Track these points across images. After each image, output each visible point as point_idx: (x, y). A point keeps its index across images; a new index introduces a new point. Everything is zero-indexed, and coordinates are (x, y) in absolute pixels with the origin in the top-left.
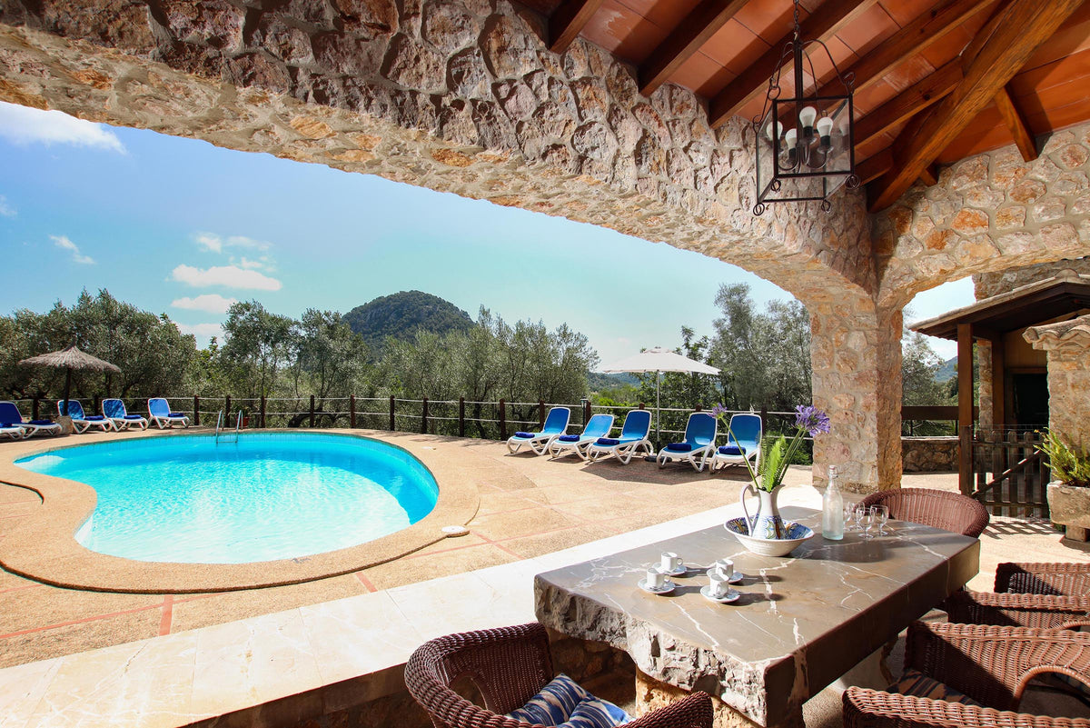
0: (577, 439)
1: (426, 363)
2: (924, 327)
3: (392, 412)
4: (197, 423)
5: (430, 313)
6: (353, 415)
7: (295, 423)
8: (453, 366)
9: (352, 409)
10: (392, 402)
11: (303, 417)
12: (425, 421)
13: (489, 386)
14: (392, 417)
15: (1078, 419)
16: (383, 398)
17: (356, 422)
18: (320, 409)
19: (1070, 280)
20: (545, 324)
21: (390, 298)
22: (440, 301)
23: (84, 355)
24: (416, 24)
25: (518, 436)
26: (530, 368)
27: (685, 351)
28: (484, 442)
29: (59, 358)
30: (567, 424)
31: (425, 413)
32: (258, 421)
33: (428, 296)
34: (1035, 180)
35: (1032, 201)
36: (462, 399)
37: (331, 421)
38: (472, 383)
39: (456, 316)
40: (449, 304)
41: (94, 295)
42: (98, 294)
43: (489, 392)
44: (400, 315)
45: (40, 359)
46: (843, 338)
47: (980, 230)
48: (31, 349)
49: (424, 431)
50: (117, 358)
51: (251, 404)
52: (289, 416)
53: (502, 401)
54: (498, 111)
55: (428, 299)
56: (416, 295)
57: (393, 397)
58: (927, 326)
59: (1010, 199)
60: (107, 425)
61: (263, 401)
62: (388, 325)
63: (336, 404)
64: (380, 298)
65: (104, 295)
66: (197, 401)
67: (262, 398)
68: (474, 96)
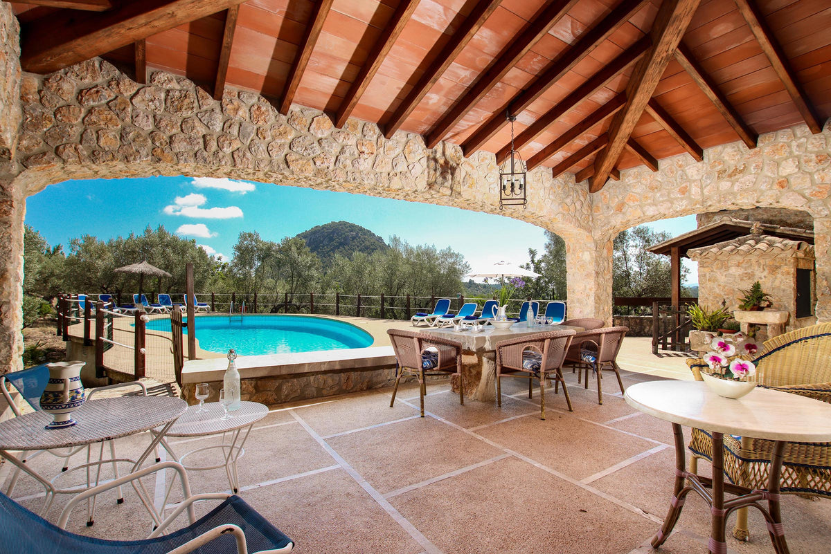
0: (453, 317)
1: (359, 272)
2: (653, 249)
3: (338, 303)
4: (213, 310)
5: (354, 238)
6: (312, 305)
7: (275, 310)
8: (376, 273)
9: (312, 302)
10: (338, 297)
11: (280, 306)
12: (359, 308)
13: (400, 287)
14: (338, 307)
15: (711, 298)
16: (331, 294)
17: (314, 310)
18: (291, 302)
19: (728, 223)
20: (436, 247)
21: (324, 227)
22: (361, 229)
23: (150, 266)
24: (382, 149)
25: (418, 315)
26: (426, 276)
27: (532, 266)
28: (396, 321)
29: (137, 268)
30: (448, 310)
31: (359, 304)
32: (253, 309)
33: (352, 226)
34: (657, 181)
35: (656, 190)
36: (383, 295)
37: (297, 309)
38: (389, 284)
39: (373, 240)
40: (368, 231)
41: (154, 229)
42: (157, 227)
43: (399, 291)
44: (331, 240)
45: (126, 268)
46: (580, 255)
47: (636, 203)
48: (116, 262)
49: (358, 316)
50: (167, 267)
51: (247, 298)
52: (270, 306)
53: (408, 295)
54: (408, 175)
55: (352, 227)
56: (343, 224)
57: (338, 294)
58: (655, 249)
59: (648, 189)
60: (163, 310)
61: (256, 296)
62: (323, 247)
63: (301, 299)
64: (316, 227)
65: (161, 229)
66: (213, 295)
67: (255, 294)
68: (401, 170)
